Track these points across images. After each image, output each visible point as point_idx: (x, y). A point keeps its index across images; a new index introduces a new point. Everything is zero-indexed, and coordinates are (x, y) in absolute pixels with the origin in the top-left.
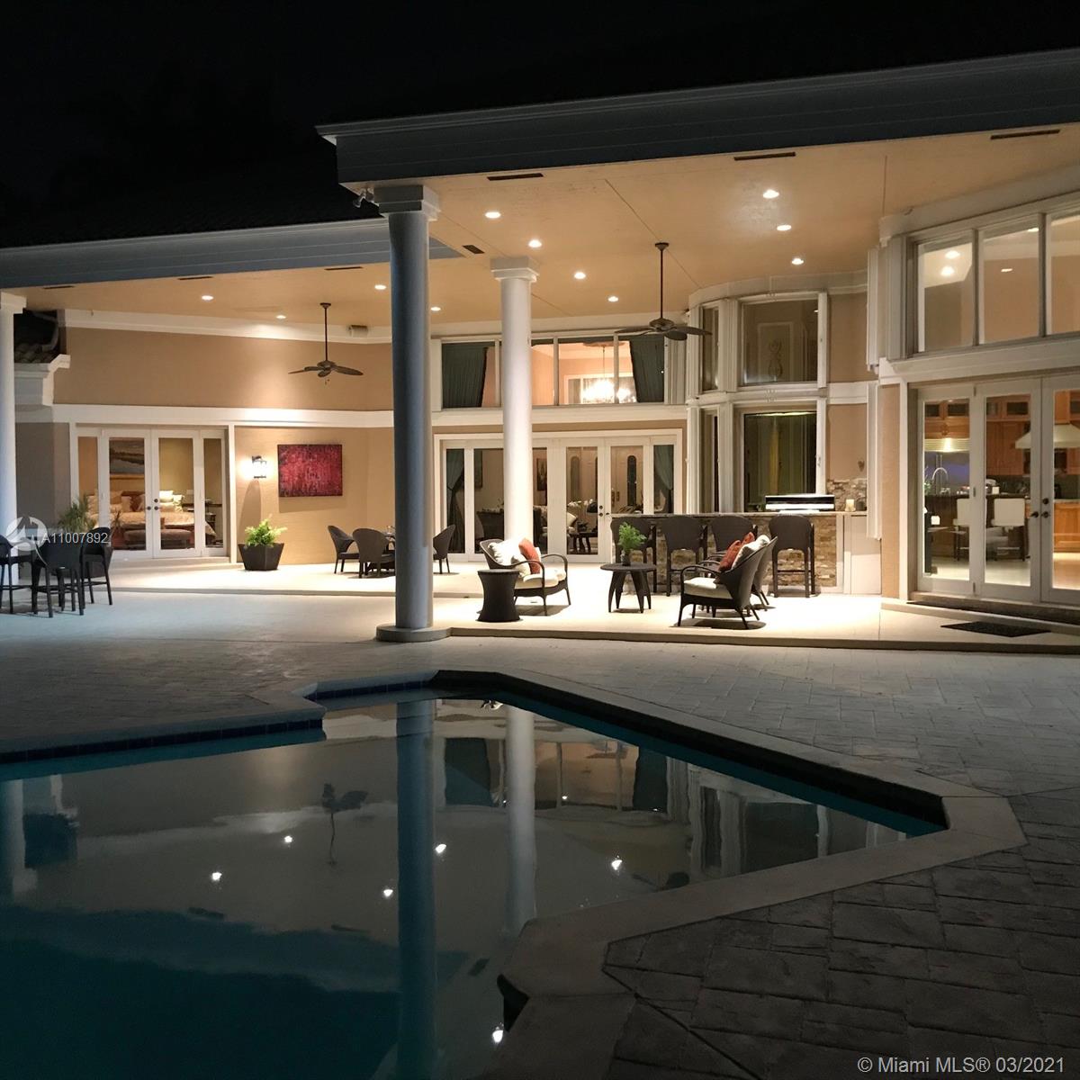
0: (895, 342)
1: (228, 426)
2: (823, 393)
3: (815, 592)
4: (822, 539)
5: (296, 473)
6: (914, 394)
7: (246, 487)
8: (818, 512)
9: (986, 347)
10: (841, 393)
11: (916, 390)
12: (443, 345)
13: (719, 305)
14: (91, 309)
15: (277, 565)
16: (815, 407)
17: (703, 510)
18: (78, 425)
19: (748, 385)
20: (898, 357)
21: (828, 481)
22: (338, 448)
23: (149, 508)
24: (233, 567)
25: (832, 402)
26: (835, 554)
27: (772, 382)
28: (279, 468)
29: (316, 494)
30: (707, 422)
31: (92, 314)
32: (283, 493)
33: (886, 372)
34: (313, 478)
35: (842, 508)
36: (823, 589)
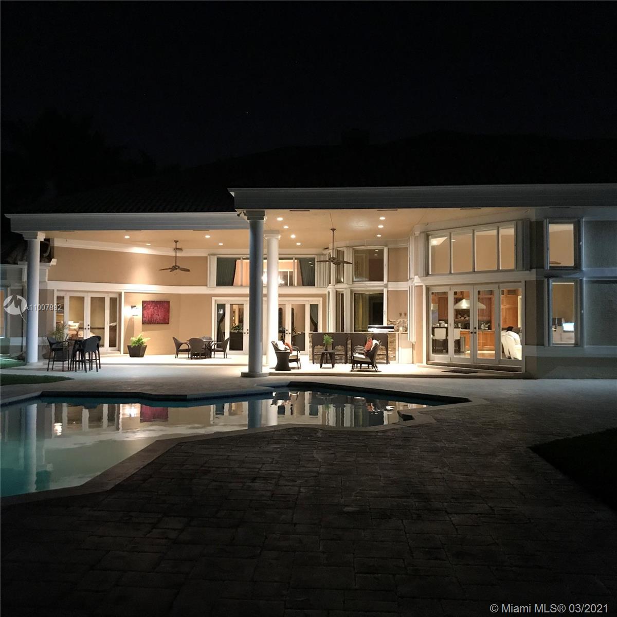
0: (421, 270)
1: (121, 292)
2: (386, 286)
3: (388, 363)
4: (391, 342)
5: (150, 314)
6: (428, 289)
7: (128, 320)
8: (388, 332)
9: (454, 274)
10: (393, 286)
11: (429, 288)
12: (218, 258)
13: (345, 249)
14: (66, 239)
15: (143, 355)
16: (383, 291)
17: (336, 331)
18: (58, 290)
19: (356, 281)
20: (422, 276)
21: (388, 320)
22: (168, 303)
23: (85, 329)
24: (122, 356)
25: (389, 289)
26: (395, 349)
27: (366, 281)
28: (143, 311)
29: (158, 323)
30: (339, 296)
31: (67, 241)
32: (144, 323)
33: (417, 281)
34: (157, 316)
35: (398, 330)
36: (390, 362)
